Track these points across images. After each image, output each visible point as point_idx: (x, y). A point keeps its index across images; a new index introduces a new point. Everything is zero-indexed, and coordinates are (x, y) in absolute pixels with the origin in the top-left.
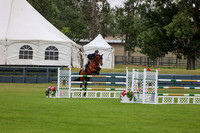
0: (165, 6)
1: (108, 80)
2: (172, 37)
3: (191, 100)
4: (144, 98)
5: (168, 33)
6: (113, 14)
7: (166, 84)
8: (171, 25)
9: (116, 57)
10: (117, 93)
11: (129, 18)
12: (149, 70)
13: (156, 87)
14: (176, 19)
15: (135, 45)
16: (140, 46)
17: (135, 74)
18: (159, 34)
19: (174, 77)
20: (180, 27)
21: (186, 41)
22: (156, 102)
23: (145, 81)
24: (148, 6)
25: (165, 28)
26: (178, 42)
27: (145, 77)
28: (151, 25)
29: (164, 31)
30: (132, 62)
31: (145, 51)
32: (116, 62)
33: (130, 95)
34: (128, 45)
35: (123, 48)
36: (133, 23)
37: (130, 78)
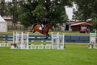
0: (32, 2)
1: (4, 38)
2: (35, 17)
3: (44, 47)
4: (22, 46)
5: (34, 15)
6: (7, 5)
7: (32, 39)
8: (35, 11)
9: (8, 26)
10: (8, 44)
11: (15, 7)
12: (24, 33)
13: (28, 41)
14: (37, 8)
15: (18, 21)
16: (20, 21)
17: (17, 35)
18: (29, 15)
19: (37, 36)
20: (39, 12)
21: (42, 18)
22: (28, 48)
23: (22, 38)
24: (24, 1)
25: (32, 12)
26: (38, 19)
27: (22, 36)
28: (25, 11)
29: (32, 14)
30: (16, 29)
31: (22, 24)
32: (8, 29)
33: (15, 45)
34: (14, 20)
35: (12, 22)
36: (16, 10)
37: (15, 37)
